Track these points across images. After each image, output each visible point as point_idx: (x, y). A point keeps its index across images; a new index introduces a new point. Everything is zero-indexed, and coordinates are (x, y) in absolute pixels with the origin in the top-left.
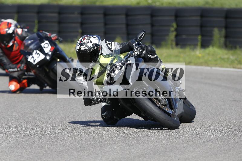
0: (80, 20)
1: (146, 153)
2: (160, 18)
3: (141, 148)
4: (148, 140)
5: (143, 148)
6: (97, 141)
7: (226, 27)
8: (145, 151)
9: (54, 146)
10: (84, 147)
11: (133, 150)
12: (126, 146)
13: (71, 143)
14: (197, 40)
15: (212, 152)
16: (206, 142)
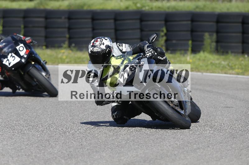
0: (67, 25)
1: (136, 160)
2: (149, 23)
3: (130, 155)
4: (138, 148)
5: (132, 156)
6: (85, 149)
7: (217, 32)
8: (135, 158)
9: (41, 154)
10: (72, 155)
11: (122, 158)
12: (115, 153)
13: (59, 150)
14: (188, 45)
15: (203, 159)
16: (197, 150)
